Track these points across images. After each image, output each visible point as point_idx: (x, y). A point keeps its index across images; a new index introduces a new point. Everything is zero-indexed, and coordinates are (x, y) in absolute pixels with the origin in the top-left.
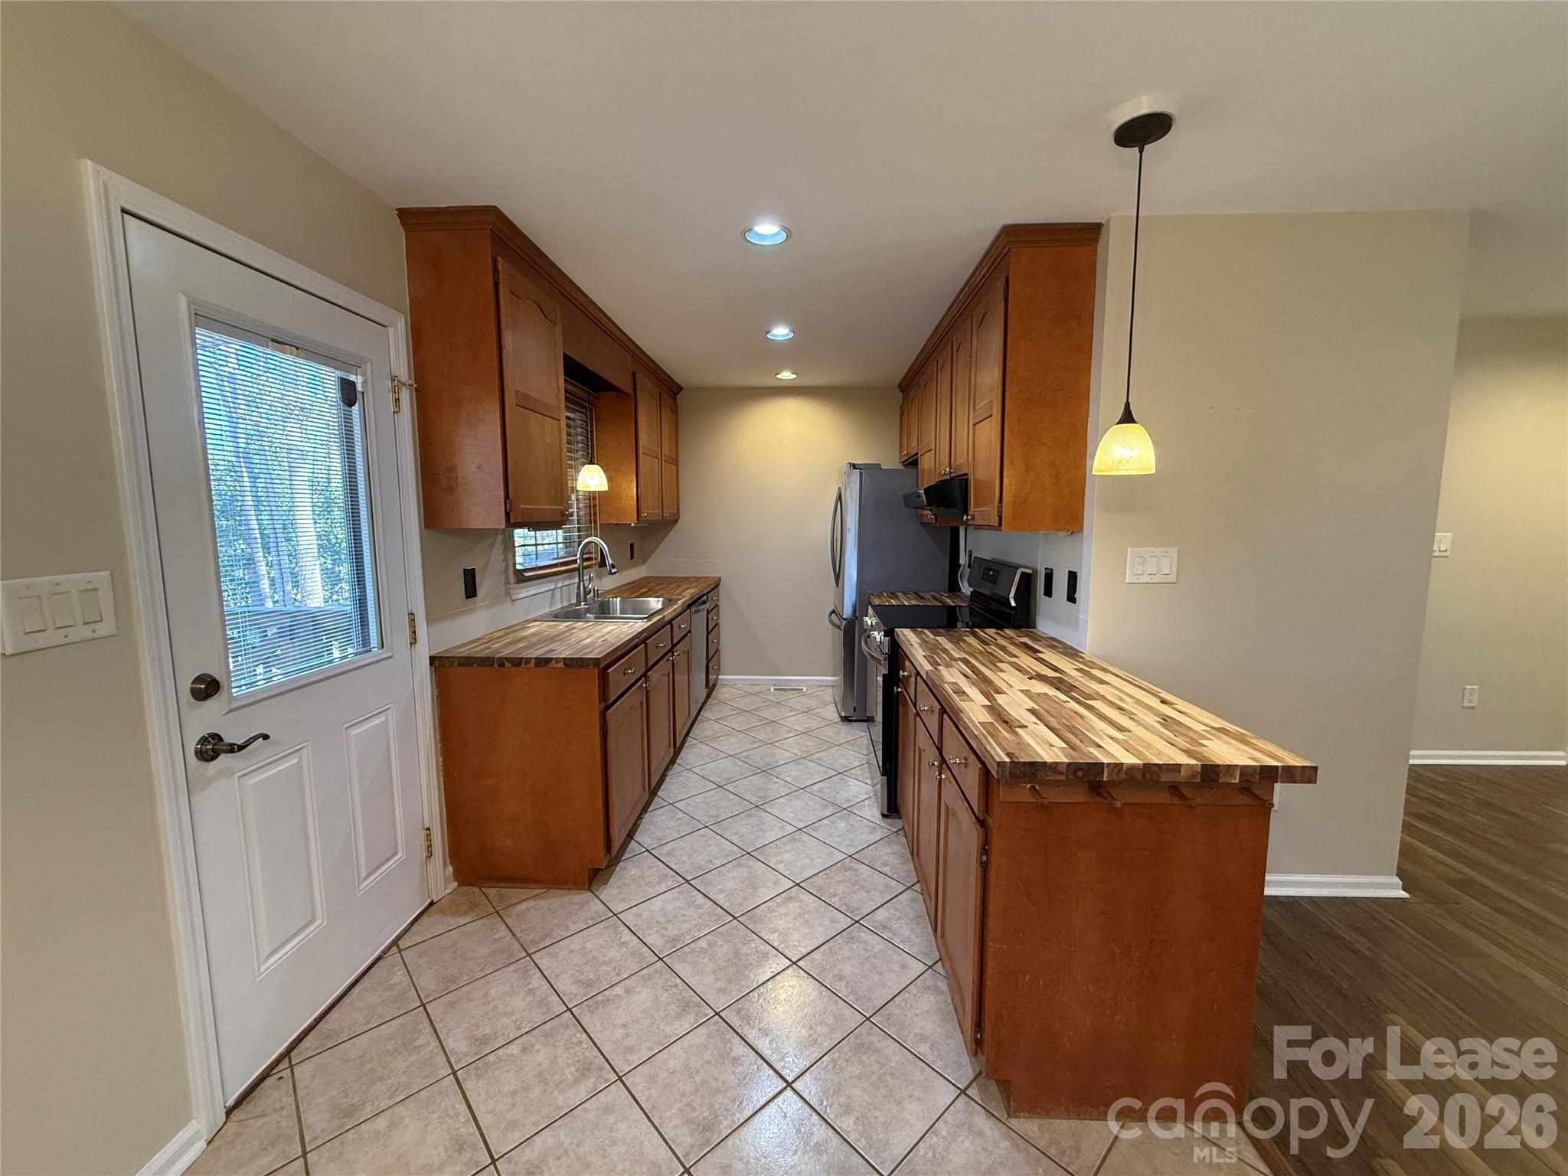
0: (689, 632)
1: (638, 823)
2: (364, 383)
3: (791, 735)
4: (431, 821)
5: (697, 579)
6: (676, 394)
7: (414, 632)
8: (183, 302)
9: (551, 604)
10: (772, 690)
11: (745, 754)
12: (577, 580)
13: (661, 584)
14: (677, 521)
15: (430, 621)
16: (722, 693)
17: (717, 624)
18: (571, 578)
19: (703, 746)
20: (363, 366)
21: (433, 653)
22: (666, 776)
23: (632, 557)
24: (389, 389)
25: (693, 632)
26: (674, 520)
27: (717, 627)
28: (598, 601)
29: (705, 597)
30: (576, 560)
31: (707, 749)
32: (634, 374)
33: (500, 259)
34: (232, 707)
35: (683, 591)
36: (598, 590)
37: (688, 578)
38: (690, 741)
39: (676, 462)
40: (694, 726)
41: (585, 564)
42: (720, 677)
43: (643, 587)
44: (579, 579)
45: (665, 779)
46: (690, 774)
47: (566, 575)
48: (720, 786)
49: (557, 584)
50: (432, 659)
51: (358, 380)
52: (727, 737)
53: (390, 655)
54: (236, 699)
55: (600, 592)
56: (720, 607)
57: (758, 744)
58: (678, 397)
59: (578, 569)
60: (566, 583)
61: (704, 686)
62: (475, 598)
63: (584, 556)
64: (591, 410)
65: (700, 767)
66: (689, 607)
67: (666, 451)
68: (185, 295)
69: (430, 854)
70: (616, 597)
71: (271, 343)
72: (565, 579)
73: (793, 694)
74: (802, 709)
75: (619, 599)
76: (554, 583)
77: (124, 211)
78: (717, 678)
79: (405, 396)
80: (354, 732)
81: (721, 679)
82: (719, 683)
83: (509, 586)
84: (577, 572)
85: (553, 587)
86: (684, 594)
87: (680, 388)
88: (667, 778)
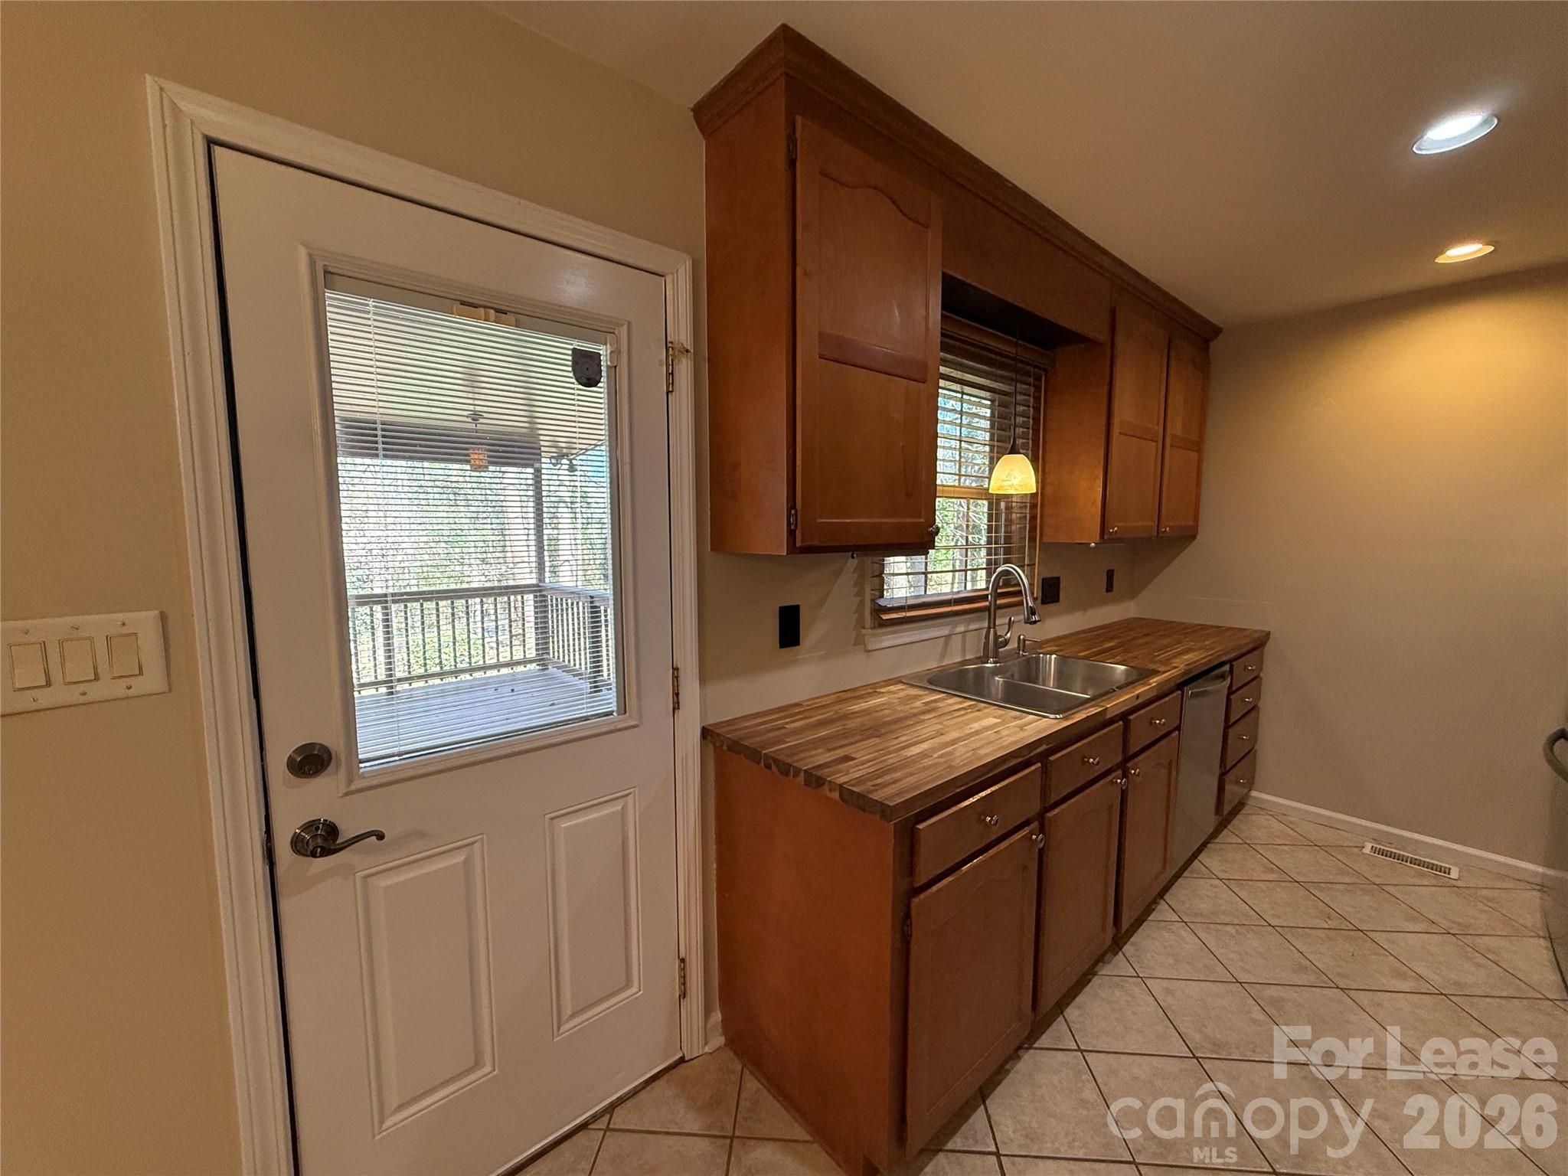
0: (1178, 728)
1: (1007, 1067)
2: (615, 353)
3: (1405, 986)
4: (688, 947)
5: (1220, 630)
6: (1207, 342)
7: (677, 694)
8: (303, 254)
9: (942, 656)
10: (1367, 850)
11: (1273, 992)
12: (986, 624)
13: (1148, 635)
14: (1194, 537)
15: (703, 679)
16: (1253, 826)
17: (1254, 708)
18: (981, 620)
19: (1185, 933)
20: (616, 332)
21: (711, 720)
22: (1095, 974)
23: (1109, 588)
24: (661, 361)
25: (1185, 727)
26: (1188, 536)
27: (1253, 714)
28: (1023, 656)
29: (1227, 668)
30: (987, 595)
31: (1191, 944)
32: (1113, 312)
33: (799, 119)
34: (353, 787)
35: (1175, 656)
36: (1024, 640)
37: (1204, 627)
38: (1162, 912)
39: (1197, 445)
40: (1180, 880)
41: (999, 602)
42: (1254, 793)
43: (1112, 639)
44: (989, 623)
45: (1089, 981)
46: (1138, 991)
47: (972, 616)
48: (1194, 1057)
49: (956, 627)
50: (705, 732)
51: (604, 351)
52: (1243, 930)
53: (635, 723)
54: (363, 777)
55: (1027, 642)
56: (1264, 681)
57: (1312, 979)
58: (1211, 344)
59: (988, 609)
60: (972, 627)
61: (1213, 810)
62: (797, 647)
63: (999, 591)
64: (1038, 379)
65: (1165, 983)
66: (1181, 686)
67: (1176, 428)
68: (306, 246)
69: (683, 995)
70: (1051, 654)
71: (456, 306)
72: (971, 621)
73: (1422, 875)
74: (1444, 924)
75: (1054, 656)
76: (949, 627)
77: (211, 142)
78: (1247, 795)
79: (684, 370)
80: (565, 824)
81: (1255, 798)
82: (1250, 802)
83: (864, 631)
84: (987, 613)
85: (945, 631)
86: (1176, 662)
87: (1216, 331)
88: (1095, 981)
